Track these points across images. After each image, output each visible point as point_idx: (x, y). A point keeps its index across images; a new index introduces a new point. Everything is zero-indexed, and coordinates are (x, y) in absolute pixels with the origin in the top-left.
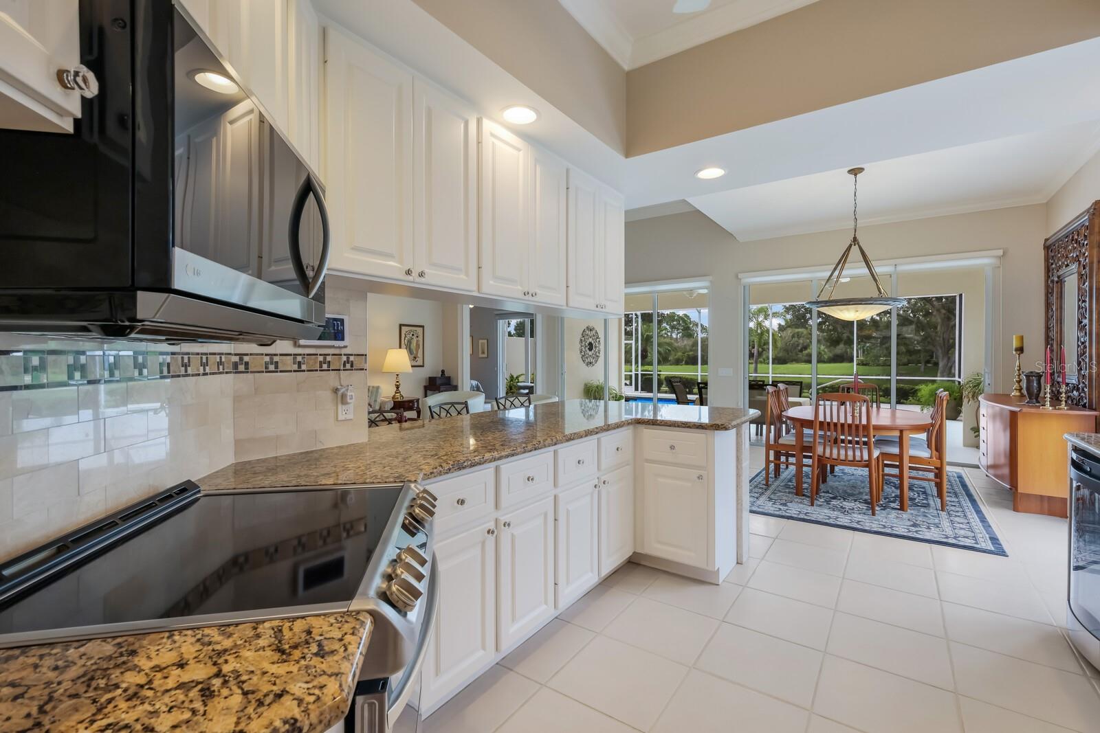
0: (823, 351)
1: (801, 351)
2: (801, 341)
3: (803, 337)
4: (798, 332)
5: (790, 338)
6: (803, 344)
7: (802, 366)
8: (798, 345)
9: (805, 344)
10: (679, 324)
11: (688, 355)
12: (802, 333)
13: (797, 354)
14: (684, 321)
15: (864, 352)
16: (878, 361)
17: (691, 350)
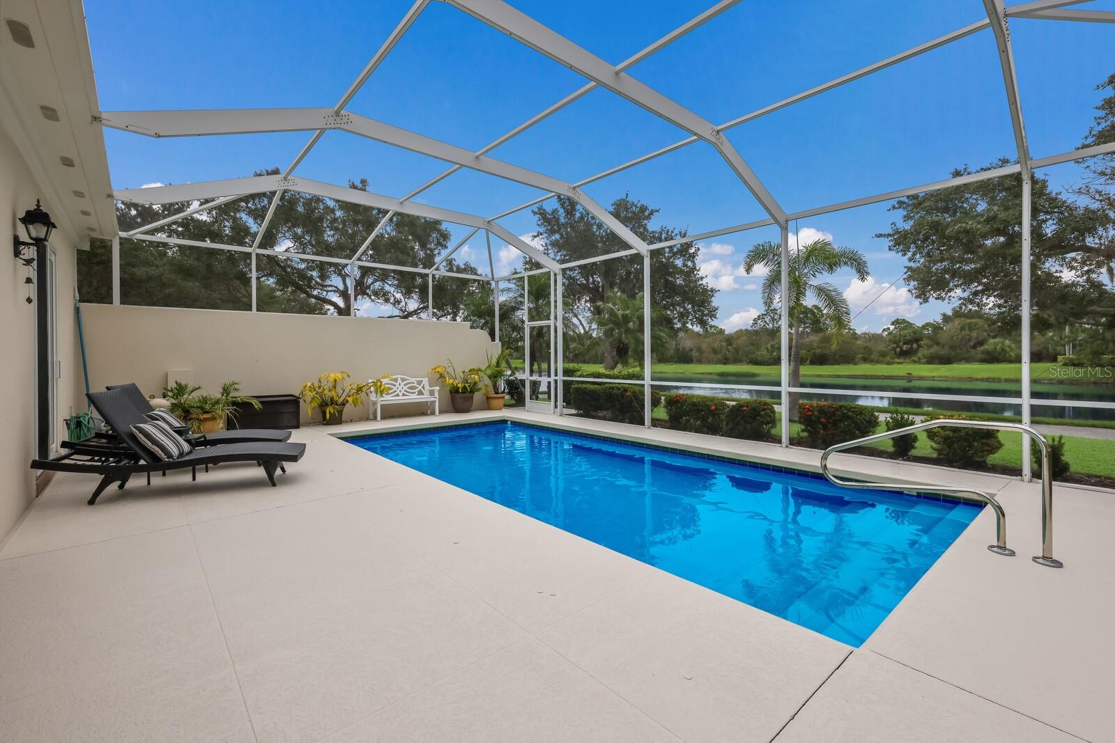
0: (1009, 347)
1: (974, 347)
2: (974, 334)
3: (978, 329)
4: (970, 324)
5: (958, 331)
6: (976, 338)
7: (976, 366)
8: (969, 340)
9: (980, 338)
10: (806, 317)
11: (814, 353)
12: (976, 324)
13: (968, 351)
14: (813, 313)
15: (1074, 347)
16: (1100, 360)
17: (819, 348)
